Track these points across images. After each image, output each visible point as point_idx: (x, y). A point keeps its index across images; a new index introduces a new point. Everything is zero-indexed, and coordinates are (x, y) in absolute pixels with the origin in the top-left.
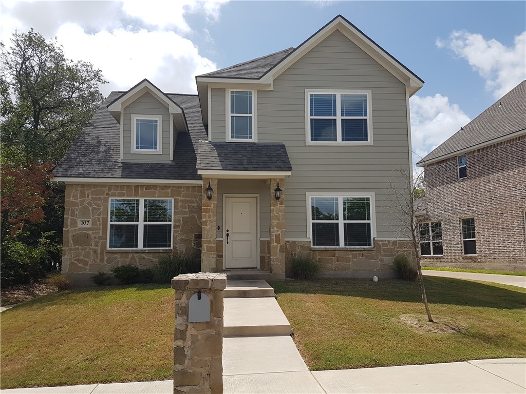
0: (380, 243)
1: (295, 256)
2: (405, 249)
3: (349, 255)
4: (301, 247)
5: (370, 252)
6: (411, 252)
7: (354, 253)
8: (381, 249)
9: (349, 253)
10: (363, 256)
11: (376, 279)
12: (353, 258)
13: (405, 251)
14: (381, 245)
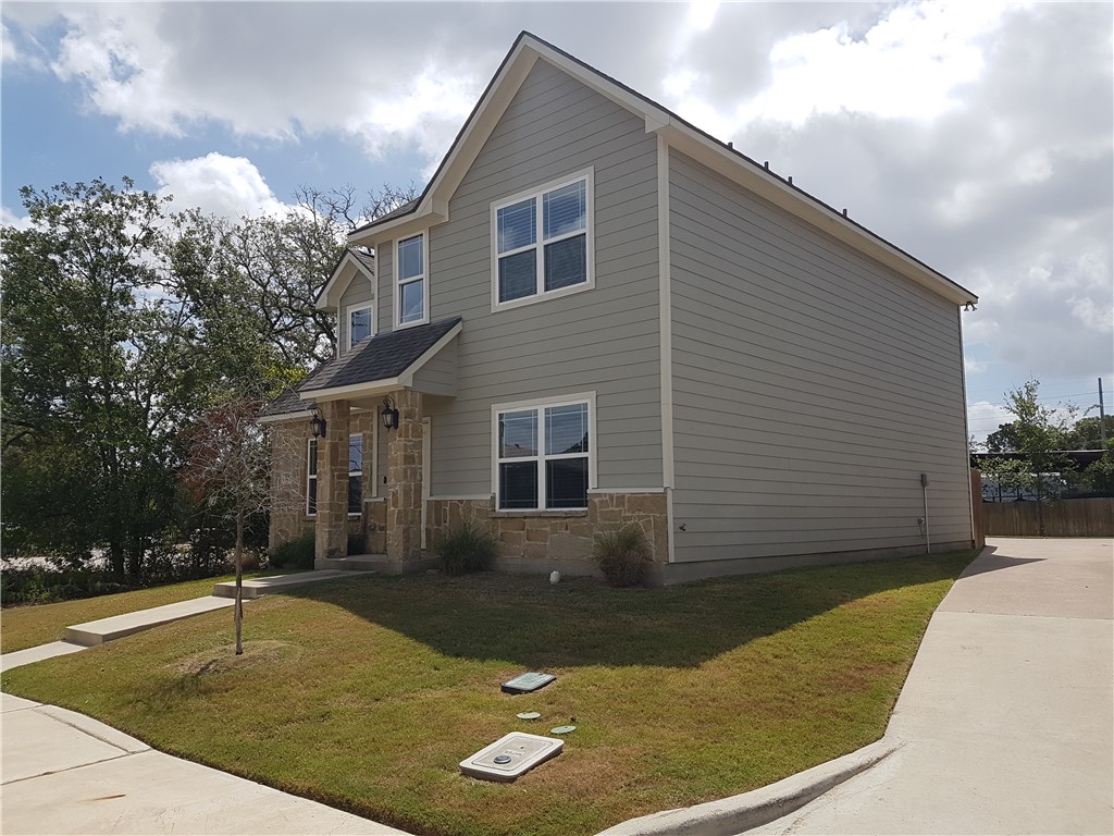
0: (596, 500)
1: (469, 528)
2: (641, 513)
3: (545, 526)
4: (478, 510)
5: (578, 520)
6: (652, 519)
7: (554, 521)
8: (598, 514)
9: (546, 521)
10: (567, 529)
11: (554, 577)
12: (552, 533)
13: (640, 518)
14: (598, 505)
